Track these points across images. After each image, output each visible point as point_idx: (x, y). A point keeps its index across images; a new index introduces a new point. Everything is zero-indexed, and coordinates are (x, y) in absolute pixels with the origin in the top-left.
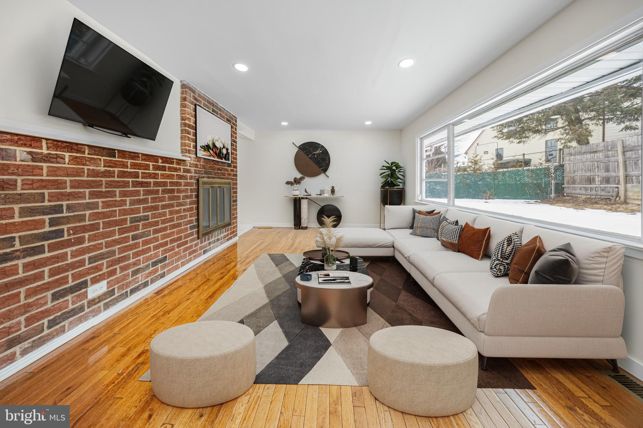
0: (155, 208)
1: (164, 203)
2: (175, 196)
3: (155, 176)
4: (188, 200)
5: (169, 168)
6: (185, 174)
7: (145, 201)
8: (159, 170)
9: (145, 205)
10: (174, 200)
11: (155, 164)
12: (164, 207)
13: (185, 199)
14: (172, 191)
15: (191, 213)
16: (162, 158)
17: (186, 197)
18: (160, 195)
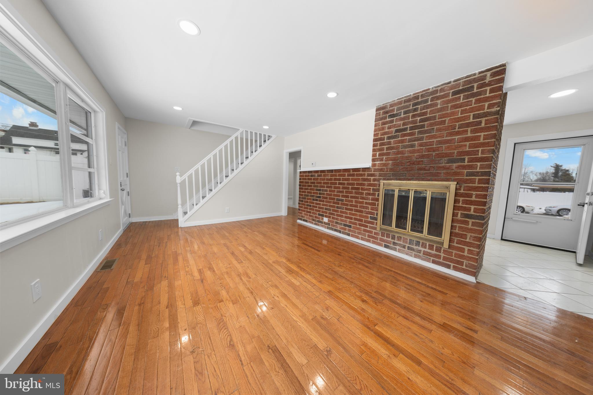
0: (347, 197)
1: (352, 195)
2: (359, 192)
3: (348, 180)
4: (371, 197)
5: (357, 174)
6: (369, 177)
7: (342, 192)
8: (350, 176)
9: (343, 194)
10: (359, 195)
11: (348, 173)
12: (352, 197)
13: (367, 195)
14: (358, 189)
15: (373, 207)
16: (353, 169)
17: (369, 194)
18: (350, 190)
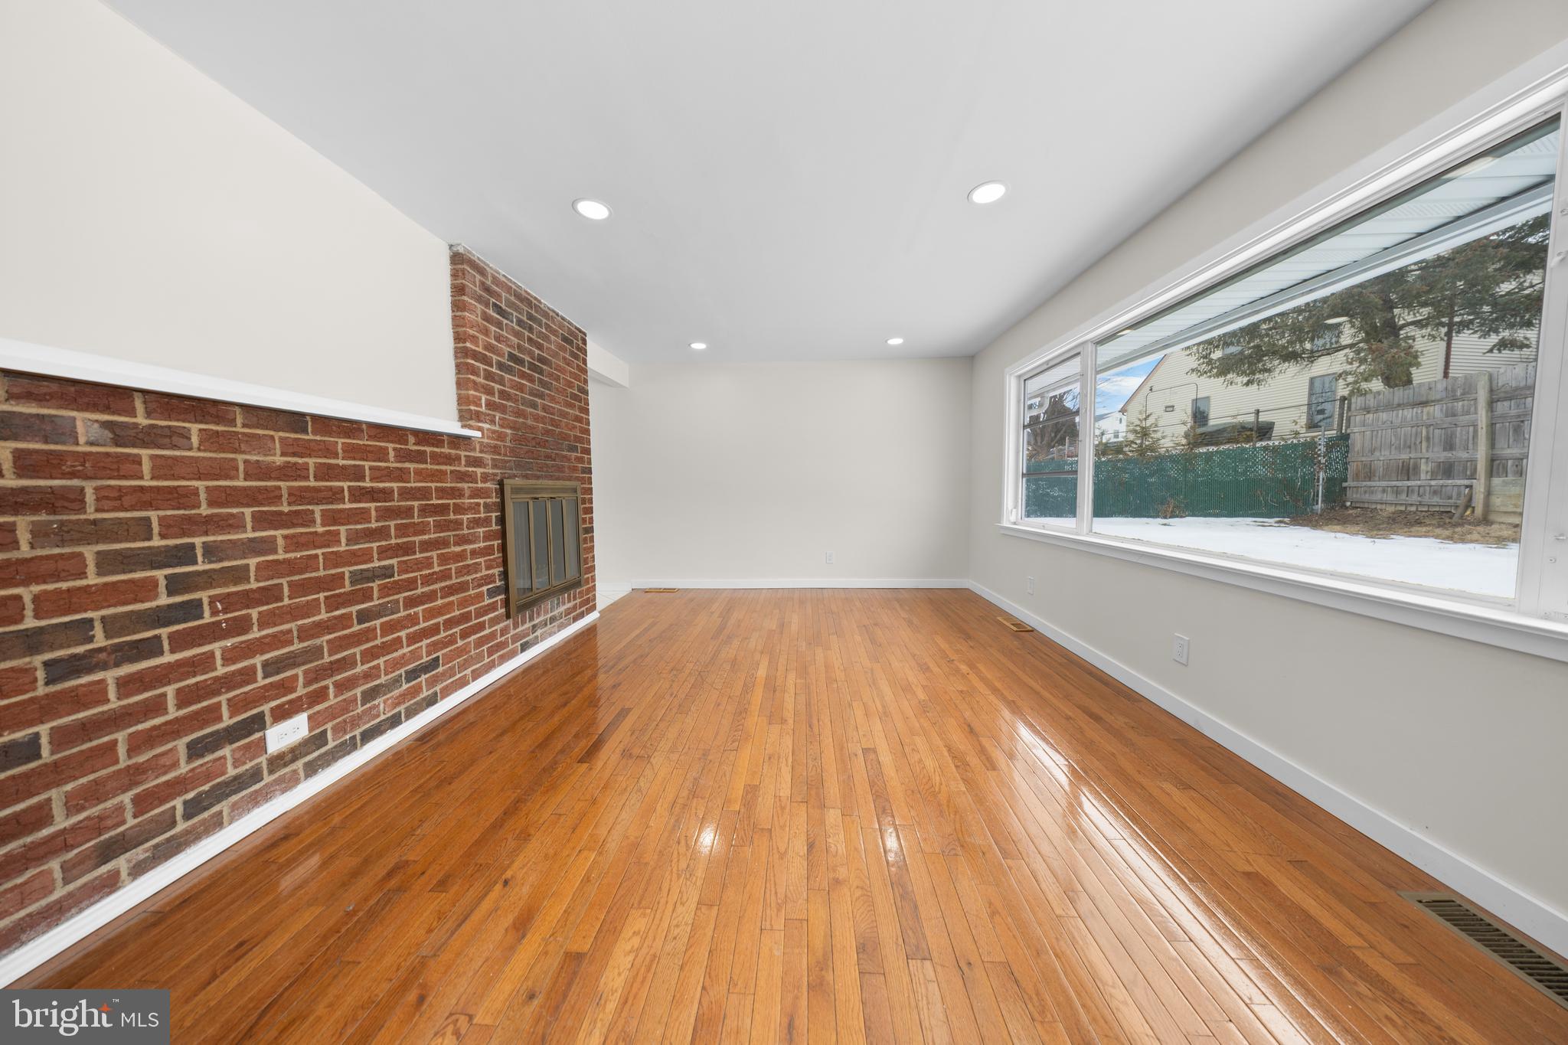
0: (407, 549)
1: (426, 537)
2: (451, 521)
3: (401, 475)
4: (481, 530)
5: (434, 455)
6: (470, 469)
7: (381, 533)
8: (411, 461)
9: (384, 543)
10: (449, 530)
11: (399, 446)
12: (426, 546)
13: (473, 528)
14: (443, 509)
15: (490, 560)
16: (416, 433)
17: (477, 523)
18: (416, 520)
